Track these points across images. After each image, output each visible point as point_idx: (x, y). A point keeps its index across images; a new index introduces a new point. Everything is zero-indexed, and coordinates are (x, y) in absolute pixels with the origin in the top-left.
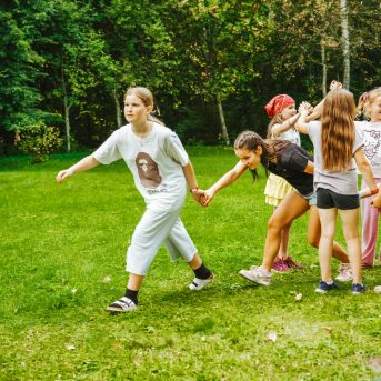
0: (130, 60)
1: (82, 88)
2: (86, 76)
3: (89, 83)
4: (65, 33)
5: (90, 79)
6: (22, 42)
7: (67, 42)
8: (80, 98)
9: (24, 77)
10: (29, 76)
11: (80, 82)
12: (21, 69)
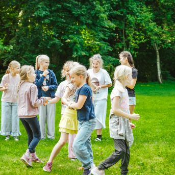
0: (168, 25)
1: (136, 43)
2: (139, 35)
3: (141, 40)
4: (127, 8)
5: (141, 37)
6: (102, 15)
7: (128, 14)
8: (135, 50)
9: (102, 36)
10: (105, 35)
11: (135, 39)
12: (100, 31)
